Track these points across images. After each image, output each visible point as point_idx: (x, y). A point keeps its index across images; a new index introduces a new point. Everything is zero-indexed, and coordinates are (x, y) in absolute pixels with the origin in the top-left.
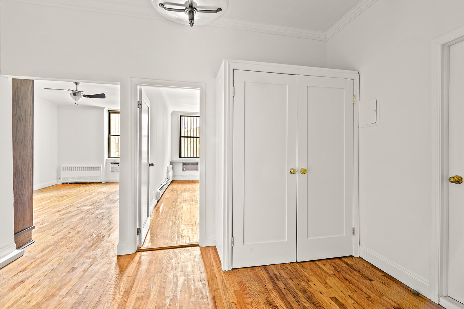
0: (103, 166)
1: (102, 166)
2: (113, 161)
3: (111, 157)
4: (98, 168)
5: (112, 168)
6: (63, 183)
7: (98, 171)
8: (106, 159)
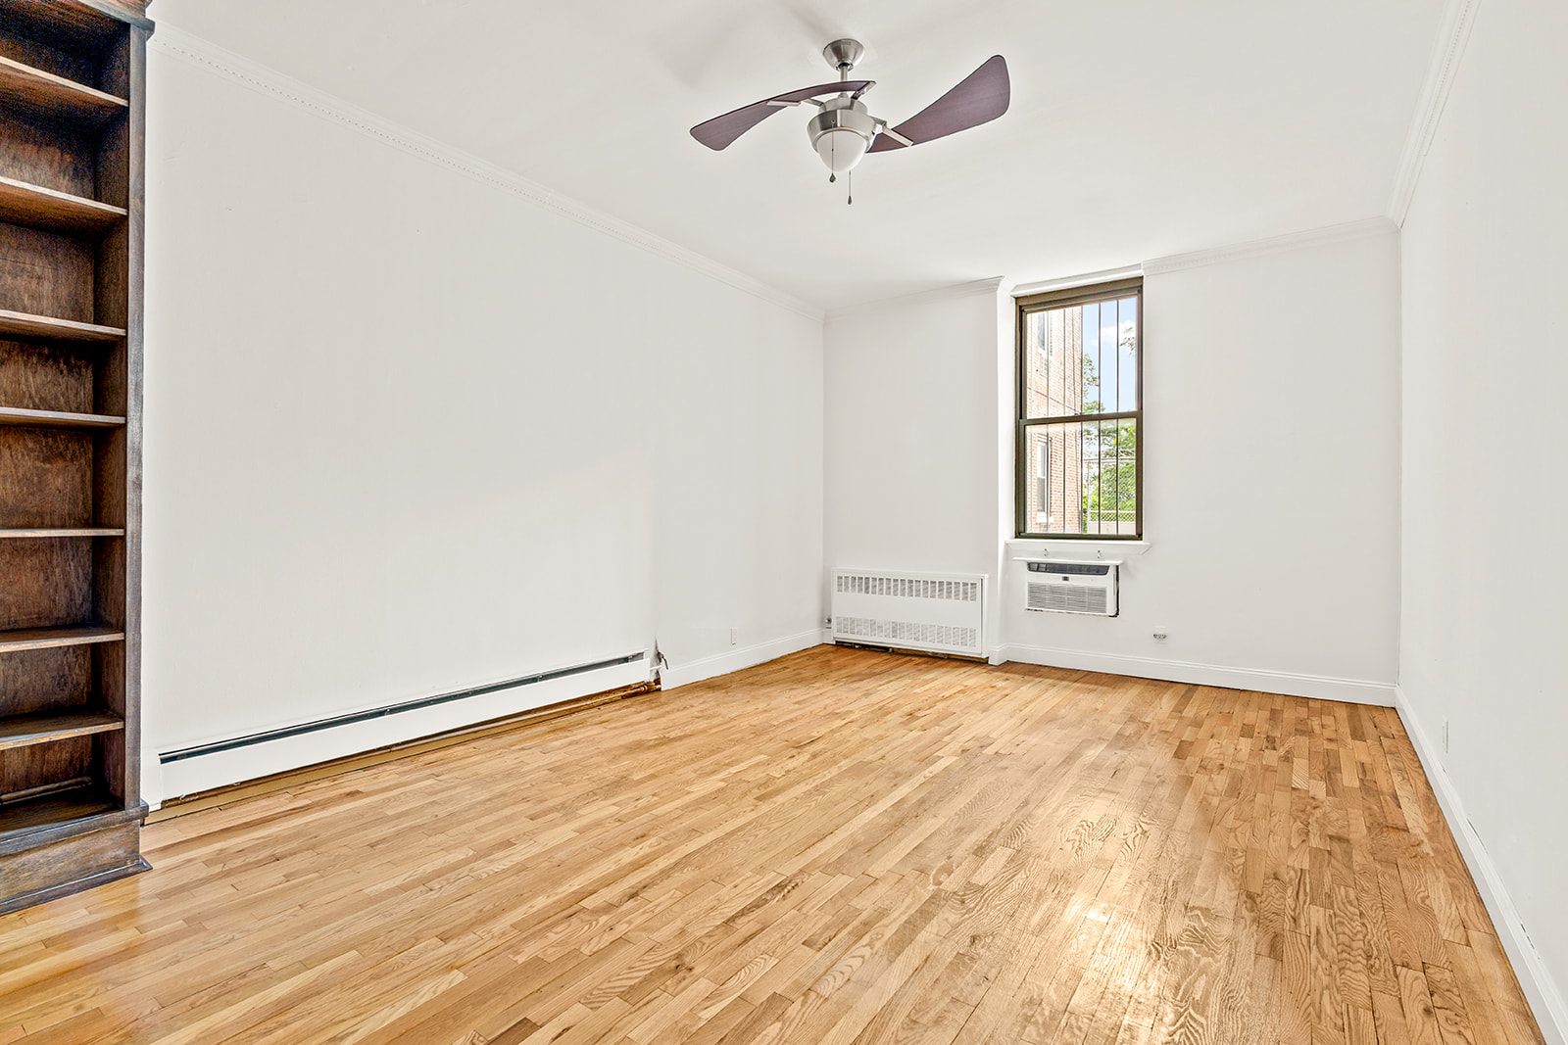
0: (990, 579)
1: (986, 576)
2: (1037, 550)
3: (1028, 531)
4: (968, 590)
5: (1034, 590)
6: (840, 645)
7: (969, 602)
8: (1007, 545)
